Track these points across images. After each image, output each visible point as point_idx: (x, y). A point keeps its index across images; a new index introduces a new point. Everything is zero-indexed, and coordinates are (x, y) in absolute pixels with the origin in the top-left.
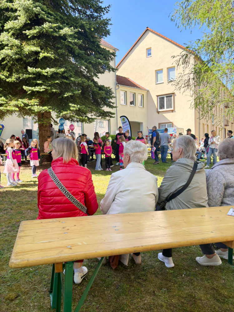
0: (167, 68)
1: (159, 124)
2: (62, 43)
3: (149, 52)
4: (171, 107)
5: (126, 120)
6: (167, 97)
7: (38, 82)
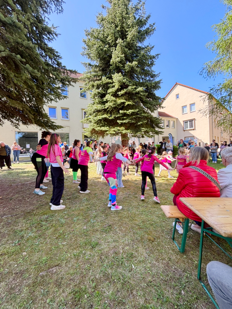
0: (190, 104)
1: (185, 137)
2: (137, 96)
3: (177, 96)
4: (193, 127)
5: (171, 136)
6: (190, 121)
7: (125, 118)
